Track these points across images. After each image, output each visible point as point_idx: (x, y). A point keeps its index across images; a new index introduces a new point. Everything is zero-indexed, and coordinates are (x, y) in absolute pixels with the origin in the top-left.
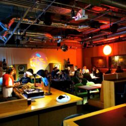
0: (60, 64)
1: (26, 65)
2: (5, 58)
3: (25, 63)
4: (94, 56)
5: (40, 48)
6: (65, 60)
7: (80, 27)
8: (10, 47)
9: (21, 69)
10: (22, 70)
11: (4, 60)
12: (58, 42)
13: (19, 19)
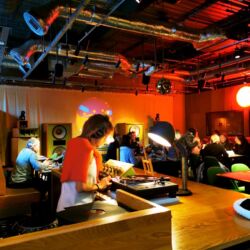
0: (141, 127)
1: (70, 125)
2: (25, 110)
3: (68, 122)
4: (213, 110)
5: (99, 90)
6: (149, 117)
7: (202, 37)
8: (35, 86)
9: (59, 134)
10: (61, 137)
11: (23, 113)
12: (147, 74)
13: (74, 10)
